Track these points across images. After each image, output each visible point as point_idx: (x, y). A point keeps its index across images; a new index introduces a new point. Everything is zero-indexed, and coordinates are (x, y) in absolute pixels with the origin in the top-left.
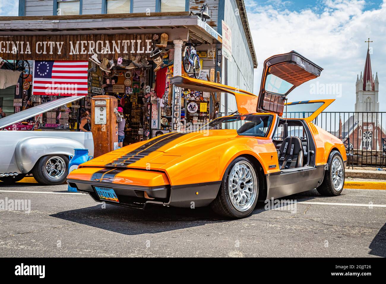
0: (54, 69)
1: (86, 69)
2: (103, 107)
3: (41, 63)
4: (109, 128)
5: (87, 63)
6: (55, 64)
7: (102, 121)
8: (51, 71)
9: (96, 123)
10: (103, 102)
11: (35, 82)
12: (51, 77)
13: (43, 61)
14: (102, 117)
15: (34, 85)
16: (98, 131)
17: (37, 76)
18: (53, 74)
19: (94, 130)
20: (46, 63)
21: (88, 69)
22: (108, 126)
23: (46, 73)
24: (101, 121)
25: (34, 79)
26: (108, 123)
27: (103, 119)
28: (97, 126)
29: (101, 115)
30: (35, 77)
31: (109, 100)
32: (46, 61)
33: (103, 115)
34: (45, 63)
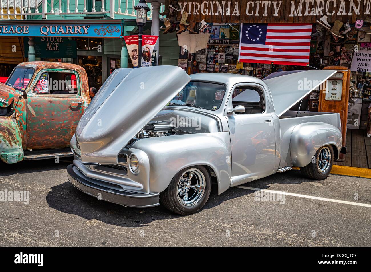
0: (268, 34)
1: (309, 34)
2: (337, 81)
3: (251, 26)
4: (344, 105)
5: (310, 27)
6: (269, 28)
7: (335, 97)
8: (264, 37)
9: (326, 99)
10: (339, 74)
11: (243, 48)
12: (265, 43)
13: (253, 24)
14: (334, 92)
15: (241, 51)
16: (329, 108)
17: (245, 41)
18: (267, 40)
19: (324, 106)
20: (258, 27)
21: (312, 34)
22: (344, 103)
23: (258, 39)
24: (332, 97)
25: (241, 45)
26: (343, 100)
27: (335, 95)
28: (329, 103)
29: (333, 89)
30: (242, 43)
31: (347, 72)
32: (257, 24)
33: (336, 90)
34: (256, 26)
